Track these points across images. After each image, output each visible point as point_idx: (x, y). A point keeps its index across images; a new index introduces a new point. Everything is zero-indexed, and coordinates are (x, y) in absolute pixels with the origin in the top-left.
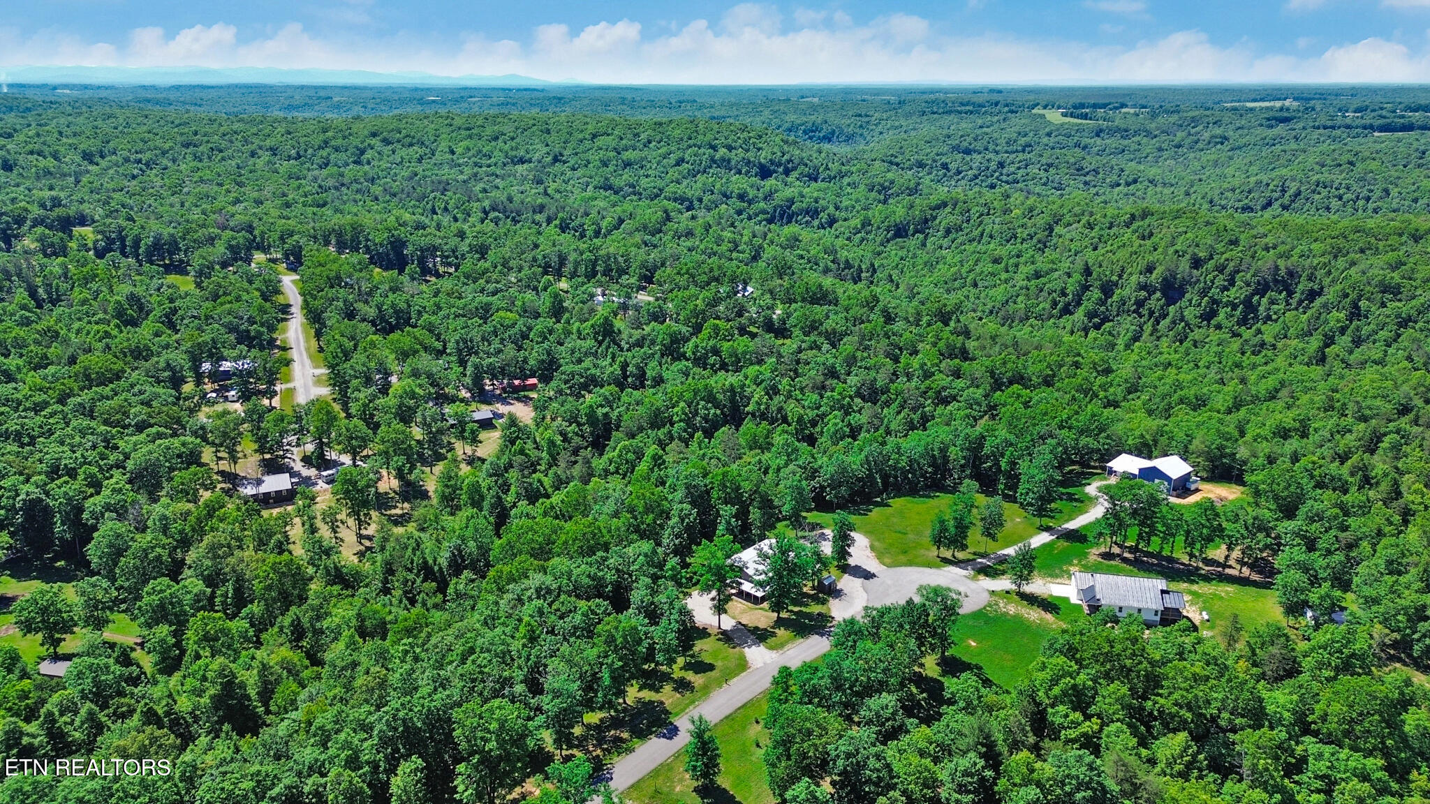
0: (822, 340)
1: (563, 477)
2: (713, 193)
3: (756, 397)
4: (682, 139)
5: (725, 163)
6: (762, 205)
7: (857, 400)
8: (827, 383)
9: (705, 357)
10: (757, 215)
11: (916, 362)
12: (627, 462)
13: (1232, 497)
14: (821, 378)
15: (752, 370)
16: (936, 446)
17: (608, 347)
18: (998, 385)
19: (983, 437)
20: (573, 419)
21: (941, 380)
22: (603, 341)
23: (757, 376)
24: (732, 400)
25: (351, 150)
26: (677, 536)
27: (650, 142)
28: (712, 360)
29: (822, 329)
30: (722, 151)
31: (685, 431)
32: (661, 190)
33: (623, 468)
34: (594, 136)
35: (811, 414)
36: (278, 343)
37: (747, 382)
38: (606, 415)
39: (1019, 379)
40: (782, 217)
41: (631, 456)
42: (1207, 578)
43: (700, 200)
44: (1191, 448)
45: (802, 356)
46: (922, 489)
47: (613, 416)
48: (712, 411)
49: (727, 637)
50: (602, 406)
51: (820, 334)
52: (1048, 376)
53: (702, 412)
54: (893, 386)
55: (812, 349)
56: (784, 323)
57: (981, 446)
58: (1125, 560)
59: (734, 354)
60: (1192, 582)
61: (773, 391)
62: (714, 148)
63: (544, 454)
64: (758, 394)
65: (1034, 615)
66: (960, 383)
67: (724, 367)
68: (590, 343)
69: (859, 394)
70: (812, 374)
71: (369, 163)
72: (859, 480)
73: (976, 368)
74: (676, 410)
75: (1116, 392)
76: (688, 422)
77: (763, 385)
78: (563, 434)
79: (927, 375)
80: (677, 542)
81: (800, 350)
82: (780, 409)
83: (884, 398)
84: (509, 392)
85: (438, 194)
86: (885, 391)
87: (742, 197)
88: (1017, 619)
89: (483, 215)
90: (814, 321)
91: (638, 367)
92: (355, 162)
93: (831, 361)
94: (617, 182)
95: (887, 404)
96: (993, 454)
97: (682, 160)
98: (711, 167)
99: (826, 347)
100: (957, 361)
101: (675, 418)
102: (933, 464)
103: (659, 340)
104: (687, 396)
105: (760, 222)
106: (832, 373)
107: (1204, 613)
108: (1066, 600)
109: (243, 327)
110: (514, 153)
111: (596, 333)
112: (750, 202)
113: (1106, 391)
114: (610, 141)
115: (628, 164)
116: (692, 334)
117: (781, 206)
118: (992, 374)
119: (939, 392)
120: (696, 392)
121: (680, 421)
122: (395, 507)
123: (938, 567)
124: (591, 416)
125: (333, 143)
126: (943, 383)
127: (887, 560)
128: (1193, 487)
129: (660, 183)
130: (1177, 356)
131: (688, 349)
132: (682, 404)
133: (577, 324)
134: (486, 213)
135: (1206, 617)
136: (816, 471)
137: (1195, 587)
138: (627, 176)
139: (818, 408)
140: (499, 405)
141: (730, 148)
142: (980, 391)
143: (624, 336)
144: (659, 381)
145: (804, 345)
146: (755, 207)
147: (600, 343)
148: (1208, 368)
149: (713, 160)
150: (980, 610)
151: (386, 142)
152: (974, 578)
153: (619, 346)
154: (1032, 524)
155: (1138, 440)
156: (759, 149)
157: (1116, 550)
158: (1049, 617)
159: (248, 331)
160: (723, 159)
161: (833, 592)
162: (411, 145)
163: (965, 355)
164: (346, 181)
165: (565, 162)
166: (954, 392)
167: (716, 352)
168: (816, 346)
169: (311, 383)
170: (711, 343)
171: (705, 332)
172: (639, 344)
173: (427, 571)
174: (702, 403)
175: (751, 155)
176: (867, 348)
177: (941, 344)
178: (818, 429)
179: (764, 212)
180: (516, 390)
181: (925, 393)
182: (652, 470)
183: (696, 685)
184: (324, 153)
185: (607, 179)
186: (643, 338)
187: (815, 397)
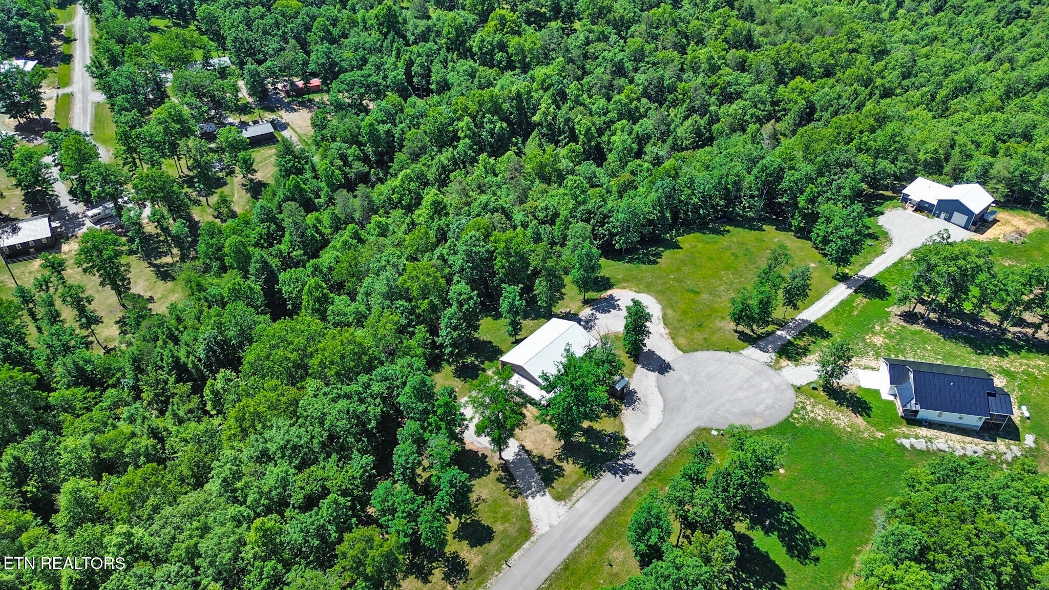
0: (610, 29)
1: (343, 217)
3: (543, 106)
7: (644, 101)
8: (615, 82)
9: (491, 53)
11: (703, 53)
12: (410, 192)
13: (1029, 230)
14: (609, 77)
15: (540, 72)
16: (731, 179)
17: (393, 42)
18: (782, 78)
19: (782, 169)
20: (354, 140)
21: (728, 75)
22: (388, 32)
23: (544, 80)
24: (520, 108)
26: (455, 328)
28: (499, 56)
29: (610, 16)
31: (471, 148)
33: (406, 200)
35: (599, 121)
36: (63, 32)
37: (535, 86)
38: (388, 132)
39: (802, 70)
41: (413, 186)
42: (1015, 347)
44: (993, 172)
45: (591, 49)
46: (711, 220)
47: (397, 131)
48: (498, 125)
49: (508, 475)
50: (384, 122)
51: (608, 23)
52: (830, 65)
53: (488, 126)
54: (681, 85)
55: (599, 40)
56: (572, 8)
57: (780, 178)
58: (929, 323)
59: (521, 50)
60: (1002, 354)
61: (561, 97)
63: (323, 185)
64: (546, 102)
65: (844, 419)
66: (746, 78)
67: (510, 66)
68: (375, 35)
69: (645, 94)
70: (600, 73)
72: (650, 222)
73: (762, 59)
74: (461, 124)
75: (892, 77)
76: (474, 137)
77: (550, 92)
78: (343, 157)
79: (714, 69)
80: (455, 334)
81: (588, 43)
82: (568, 120)
83: (670, 97)
84: (293, 96)
86: (672, 89)
88: (827, 428)
90: (602, 8)
91: (422, 65)
93: (620, 56)
95: (674, 104)
96: (791, 189)
99: (614, 37)
100: (743, 52)
101: (460, 134)
102: (727, 196)
103: (444, 32)
104: (473, 108)
106: (619, 70)
107: (1024, 408)
108: (877, 393)
109: (11, 23)
111: (382, 24)
113: (883, 78)
116: (478, 23)
118: (776, 64)
119: (725, 88)
120: (481, 104)
121: (466, 137)
122: (165, 254)
123: (737, 350)
124: (373, 135)
126: (730, 78)
127: (682, 341)
128: (991, 218)
130: (942, 28)
131: (474, 42)
132: (467, 119)
133: (362, 12)
135: (1027, 414)
136: (606, 216)
137: (1005, 363)
139: (605, 114)
140: (282, 113)
142: (764, 88)
143: (410, 26)
144: (445, 86)
145: (592, 36)
147: (385, 35)
148: (971, 41)
150: (787, 419)
152: (776, 367)
153: (404, 37)
154: (828, 270)
155: (930, 155)
157: (920, 309)
158: (860, 421)
159: (19, 27)
161: (627, 397)
163: (749, 43)
166: (739, 88)
167: (503, 47)
168: (603, 38)
169: (89, 88)
170: (498, 36)
171: (492, 24)
172: (424, 37)
173: (181, 371)
174: (488, 115)
176: (655, 38)
177: (728, 33)
178: (605, 138)
180: (299, 92)
181: (711, 87)
182: (432, 218)
183: (470, 568)
186: (429, 29)
187: (603, 102)
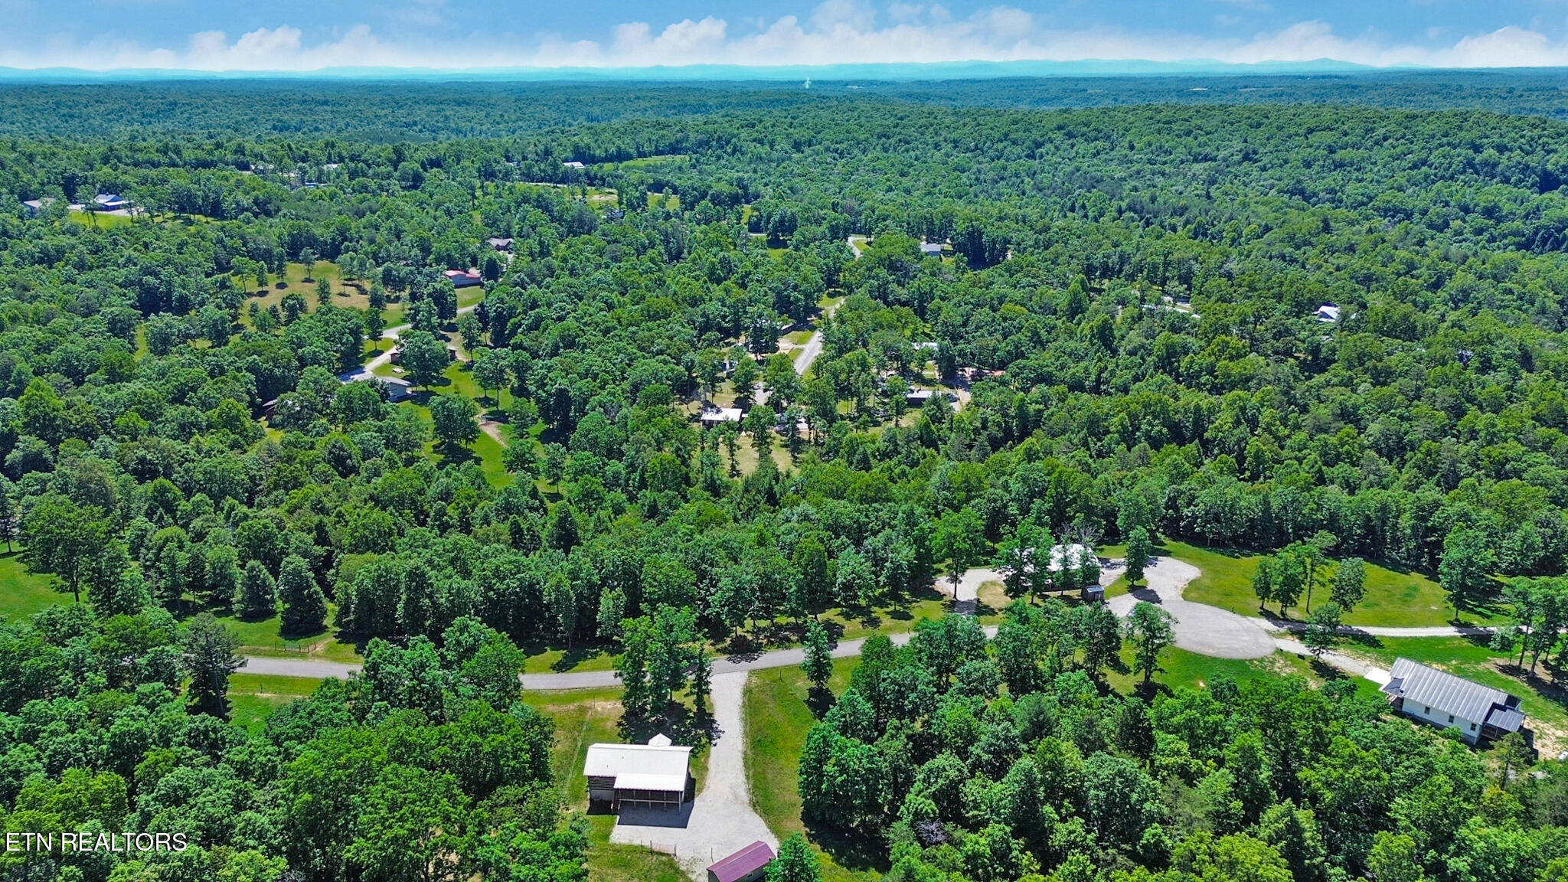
2: (1447, 204)
4: (1433, 137)
5: (1490, 170)
6: (1518, 224)
10: (1505, 236)
25: (1028, 143)
27: (1385, 139)
30: (1490, 153)
32: (1371, 199)
34: (1310, 131)
40: (1544, 241)
43: (1424, 213)
62: (1477, 149)
63: (953, 435)
71: (1041, 157)
78: (984, 422)
85: (1083, 191)
87: (1490, 212)
89: (1116, 215)
92: (1028, 156)
94: (1309, 186)
97: (1424, 163)
98: (1464, 172)
105: (1506, 247)
110: (1199, 150)
112: (1499, 221)
114: (1328, 137)
115: (1340, 165)
117: (1548, 228)
125: (1012, 136)
129: (1372, 189)
134: (1120, 212)
138: (1332, 179)
141: (1501, 149)
146: (1505, 226)
149: (1470, 163)
151: (1070, 135)
156: (1548, 152)
160: (1486, 163)
162: (1096, 139)
164: (1007, 174)
165: (1256, 161)
175: (1533, 161)
179: (1516, 233)
184: (1000, 146)
185: (1299, 182)
